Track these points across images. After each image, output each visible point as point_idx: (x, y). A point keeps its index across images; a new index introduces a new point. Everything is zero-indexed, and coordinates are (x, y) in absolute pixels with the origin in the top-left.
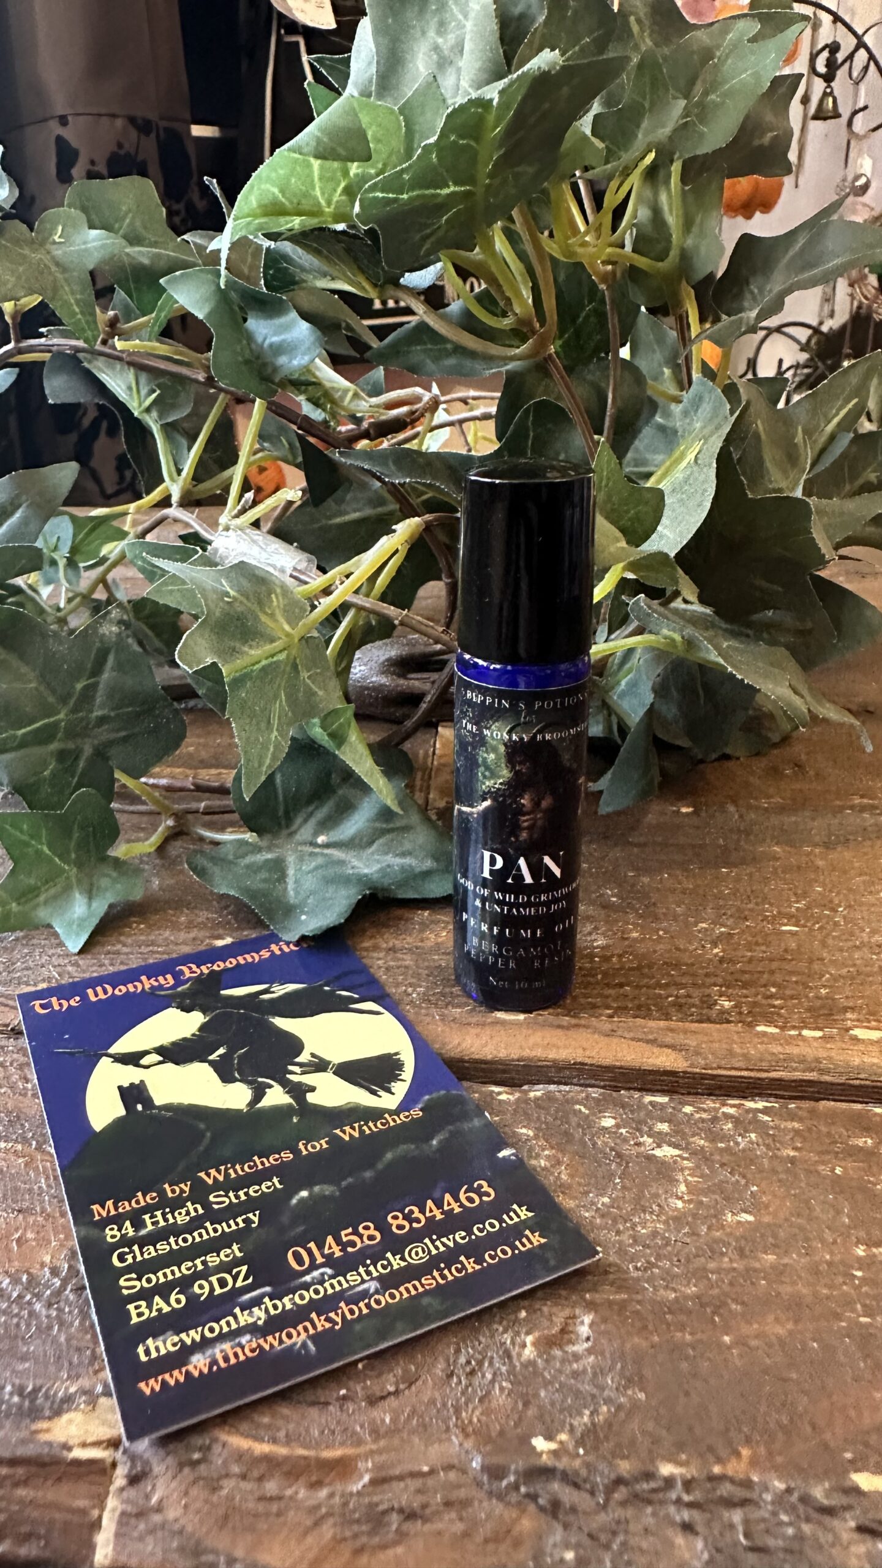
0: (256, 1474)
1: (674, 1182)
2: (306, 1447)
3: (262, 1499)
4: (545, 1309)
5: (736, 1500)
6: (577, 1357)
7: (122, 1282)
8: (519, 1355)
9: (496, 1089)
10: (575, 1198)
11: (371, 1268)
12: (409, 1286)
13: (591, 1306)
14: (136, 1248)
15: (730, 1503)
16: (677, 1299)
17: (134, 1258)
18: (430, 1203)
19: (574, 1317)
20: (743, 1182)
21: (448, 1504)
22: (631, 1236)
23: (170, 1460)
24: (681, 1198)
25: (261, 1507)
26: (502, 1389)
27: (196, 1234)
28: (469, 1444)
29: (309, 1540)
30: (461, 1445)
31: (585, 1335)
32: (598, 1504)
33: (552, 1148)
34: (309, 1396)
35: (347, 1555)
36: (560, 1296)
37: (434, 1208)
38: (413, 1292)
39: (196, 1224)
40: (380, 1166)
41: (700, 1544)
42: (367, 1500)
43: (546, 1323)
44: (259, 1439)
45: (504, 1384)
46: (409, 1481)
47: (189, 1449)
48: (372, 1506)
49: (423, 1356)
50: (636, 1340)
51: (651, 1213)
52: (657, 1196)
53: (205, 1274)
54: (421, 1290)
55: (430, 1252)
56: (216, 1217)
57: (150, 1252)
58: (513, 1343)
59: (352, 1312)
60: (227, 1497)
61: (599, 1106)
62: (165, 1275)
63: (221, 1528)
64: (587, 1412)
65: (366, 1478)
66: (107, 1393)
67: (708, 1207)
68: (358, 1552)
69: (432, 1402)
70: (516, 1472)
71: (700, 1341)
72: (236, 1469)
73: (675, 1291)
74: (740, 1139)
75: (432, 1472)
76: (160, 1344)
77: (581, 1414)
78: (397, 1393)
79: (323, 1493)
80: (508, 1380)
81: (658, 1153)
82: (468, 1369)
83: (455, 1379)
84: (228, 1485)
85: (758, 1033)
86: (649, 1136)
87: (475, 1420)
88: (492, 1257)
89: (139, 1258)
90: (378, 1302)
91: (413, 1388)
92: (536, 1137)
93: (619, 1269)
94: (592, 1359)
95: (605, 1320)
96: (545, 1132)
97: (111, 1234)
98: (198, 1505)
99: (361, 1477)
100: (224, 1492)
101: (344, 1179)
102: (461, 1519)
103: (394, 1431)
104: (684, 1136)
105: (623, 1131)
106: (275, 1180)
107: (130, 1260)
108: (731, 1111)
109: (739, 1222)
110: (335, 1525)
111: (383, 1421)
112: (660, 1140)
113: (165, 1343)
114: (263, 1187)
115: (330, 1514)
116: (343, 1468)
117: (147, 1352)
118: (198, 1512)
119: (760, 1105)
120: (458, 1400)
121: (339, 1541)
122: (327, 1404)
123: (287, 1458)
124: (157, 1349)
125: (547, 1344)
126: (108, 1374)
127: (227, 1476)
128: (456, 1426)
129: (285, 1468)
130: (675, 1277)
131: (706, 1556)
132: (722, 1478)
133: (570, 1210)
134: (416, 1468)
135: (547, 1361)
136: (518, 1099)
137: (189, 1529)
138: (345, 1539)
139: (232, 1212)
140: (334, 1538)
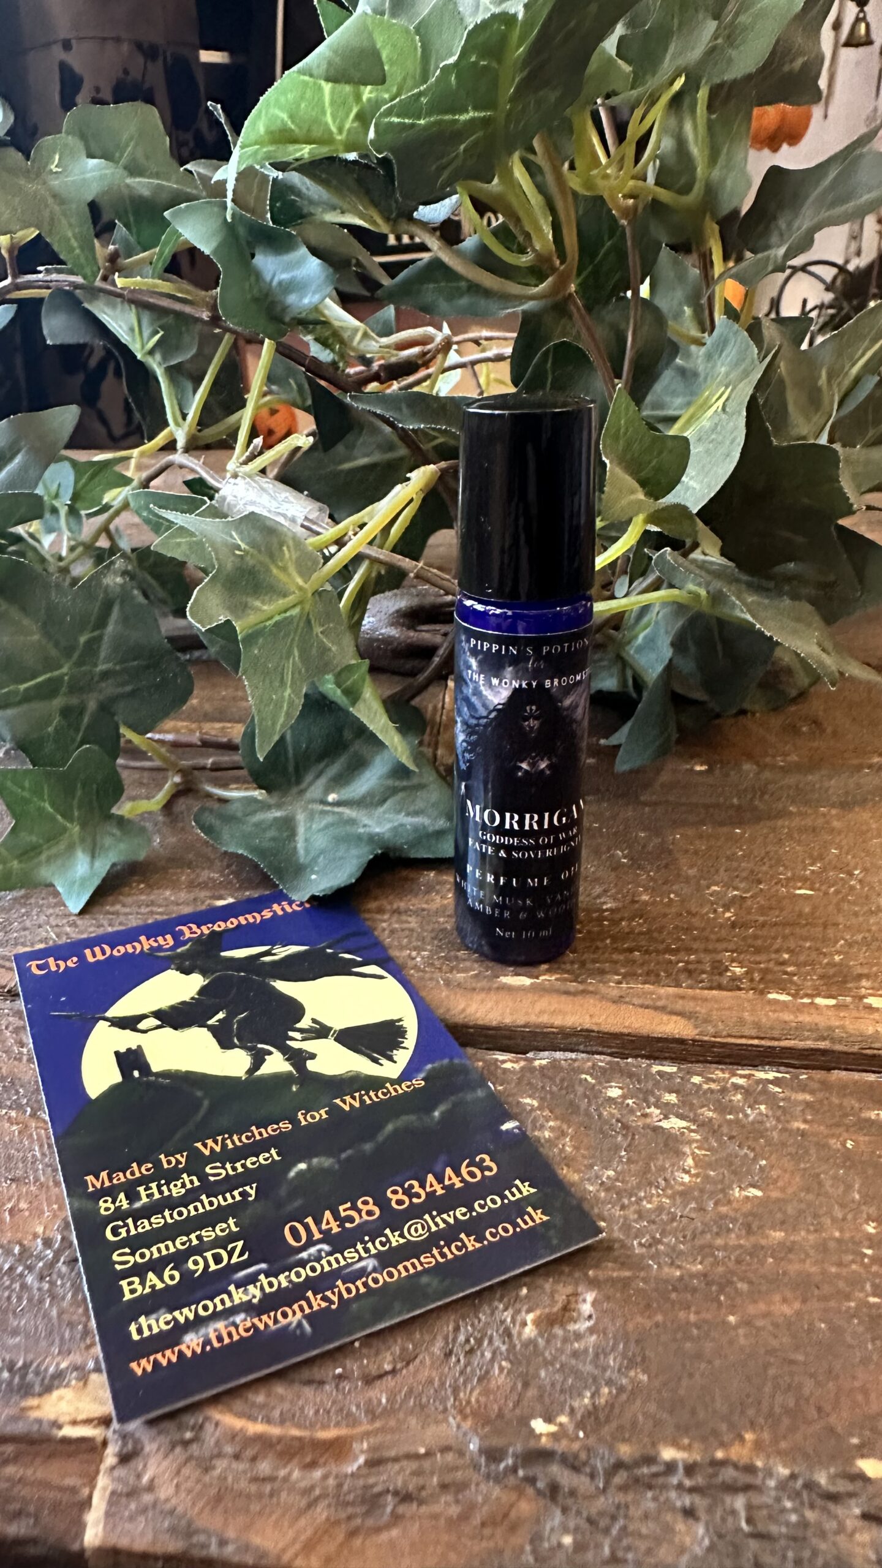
0: (249, 1453)
1: (680, 1154)
2: (299, 1426)
3: (255, 1479)
4: (548, 1286)
5: (740, 1484)
6: (578, 1336)
7: (115, 1257)
8: (520, 1334)
9: (500, 1056)
10: (578, 1171)
11: (370, 1245)
12: (408, 1264)
13: (594, 1284)
14: (130, 1221)
15: (732, 1489)
16: (681, 1278)
17: (128, 1231)
18: (430, 1178)
19: (576, 1294)
20: (752, 1155)
21: (444, 1487)
22: (636, 1212)
23: (164, 1440)
24: (687, 1172)
25: (253, 1488)
26: (501, 1369)
27: (191, 1207)
28: (467, 1425)
29: (302, 1522)
30: (459, 1427)
31: (587, 1313)
32: (597, 1488)
33: (556, 1119)
34: (306, 1374)
35: (341, 1537)
36: (562, 1273)
37: (435, 1183)
38: (412, 1271)
39: (191, 1196)
40: (380, 1138)
41: (701, 1531)
42: (361, 1482)
43: (546, 1300)
44: (252, 1418)
45: (504, 1363)
46: (405, 1463)
47: (181, 1428)
48: (366, 1487)
49: (422, 1334)
50: (639, 1319)
51: (657, 1187)
52: (663, 1169)
53: (199, 1250)
54: (419, 1268)
55: (429, 1228)
56: (211, 1189)
57: (145, 1226)
58: (513, 1321)
59: (349, 1291)
60: (219, 1478)
61: (605, 1076)
62: (159, 1251)
63: (213, 1509)
64: (588, 1394)
65: (361, 1460)
66: (97, 1370)
67: (715, 1183)
68: (353, 1534)
69: (430, 1382)
70: (515, 1456)
71: (705, 1321)
72: (229, 1449)
73: (679, 1267)
74: (749, 1111)
75: (428, 1454)
76: (153, 1322)
77: (581, 1395)
78: (393, 1372)
79: (318, 1474)
80: (507, 1359)
81: (665, 1124)
82: (467, 1348)
83: (454, 1359)
84: (221, 1465)
85: (770, 1002)
86: (657, 1107)
87: (473, 1400)
88: (493, 1235)
89: (133, 1232)
90: (376, 1281)
91: (411, 1367)
92: (540, 1108)
93: (623, 1246)
94: (594, 1338)
95: (608, 1298)
96: (549, 1102)
97: (105, 1206)
98: (189, 1484)
99: (356, 1458)
100: (217, 1472)
101: (344, 1150)
102: (457, 1502)
103: (389, 1412)
104: (692, 1107)
105: (630, 1102)
106: (273, 1151)
107: (124, 1234)
108: (741, 1081)
109: (747, 1197)
110: (329, 1506)
111: (380, 1401)
112: (668, 1111)
113: (157, 1321)
114: (261, 1158)
115: (323, 1496)
116: (338, 1449)
117: (140, 1331)
118: (189, 1491)
119: (771, 1075)
120: (456, 1381)
121: (332, 1523)
122: (322, 1383)
123: (280, 1439)
124: (150, 1328)
125: (547, 1323)
126: (98, 1350)
127: (219, 1455)
128: (454, 1406)
129: (279, 1448)
130: (681, 1253)
131: (707, 1542)
132: (723, 1463)
133: (573, 1184)
134: (411, 1449)
135: (548, 1341)
136: (522, 1069)
137: (180, 1509)
138: (337, 1523)
139: (229, 1184)
140: (328, 1519)
